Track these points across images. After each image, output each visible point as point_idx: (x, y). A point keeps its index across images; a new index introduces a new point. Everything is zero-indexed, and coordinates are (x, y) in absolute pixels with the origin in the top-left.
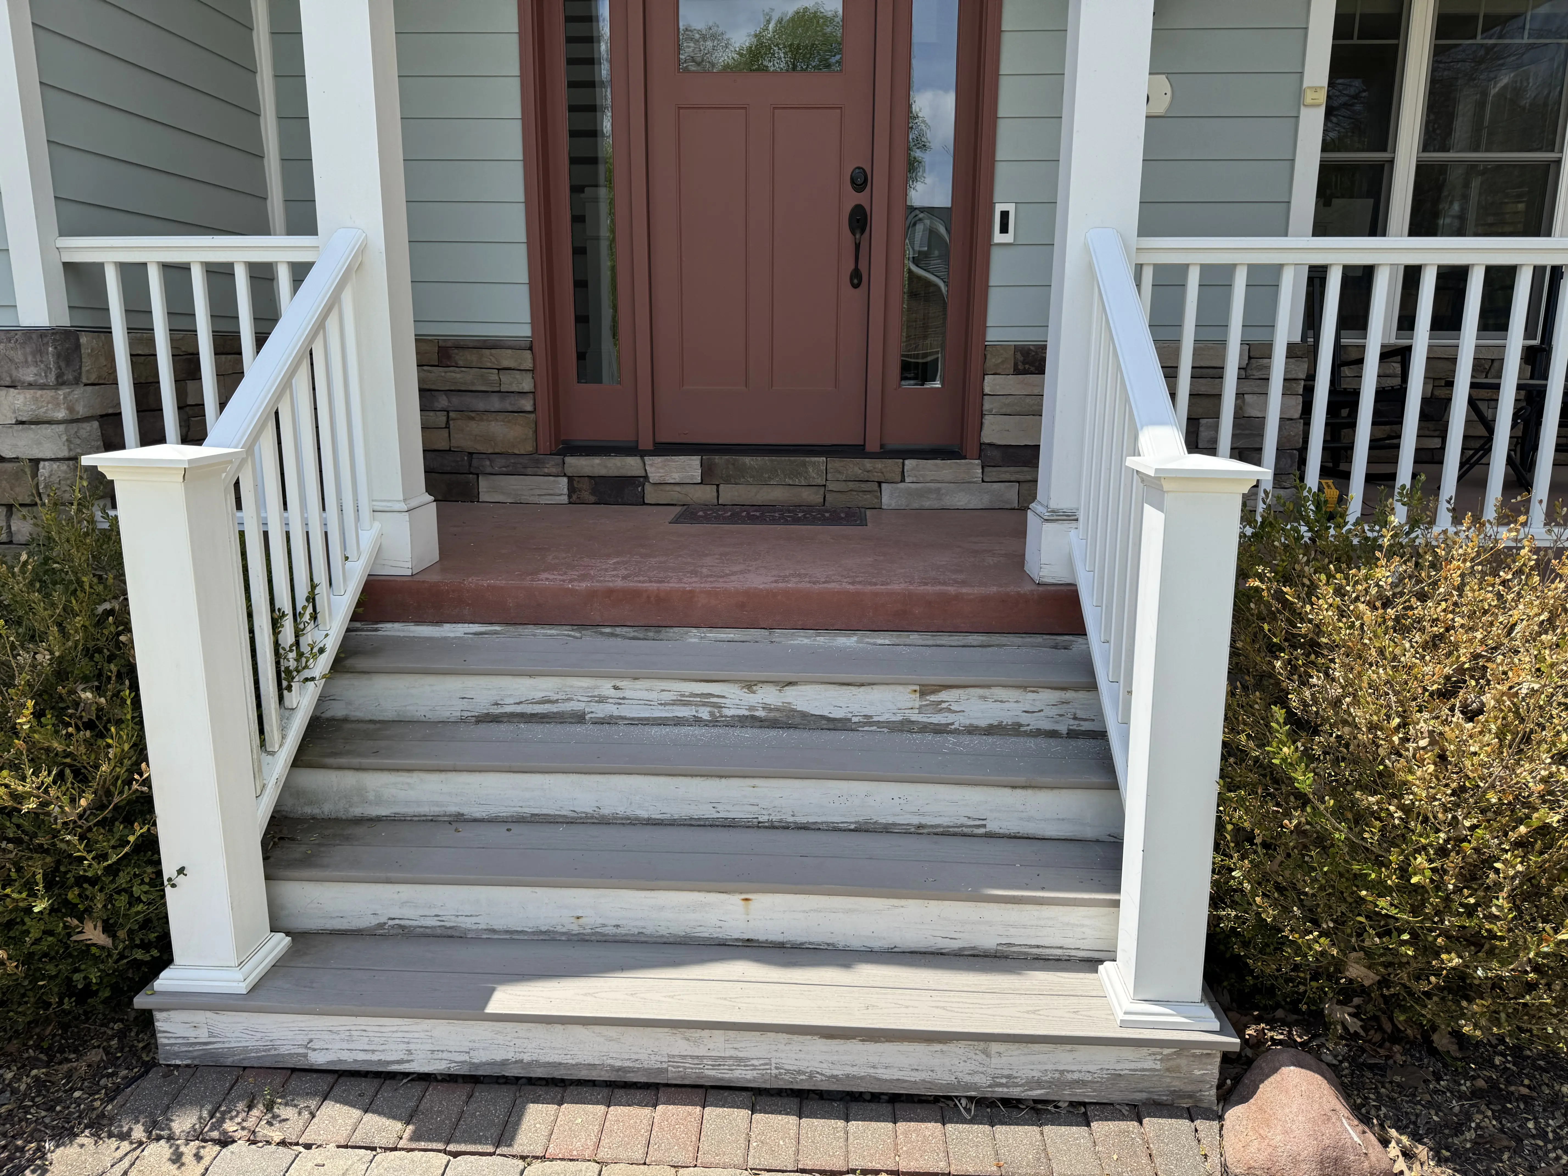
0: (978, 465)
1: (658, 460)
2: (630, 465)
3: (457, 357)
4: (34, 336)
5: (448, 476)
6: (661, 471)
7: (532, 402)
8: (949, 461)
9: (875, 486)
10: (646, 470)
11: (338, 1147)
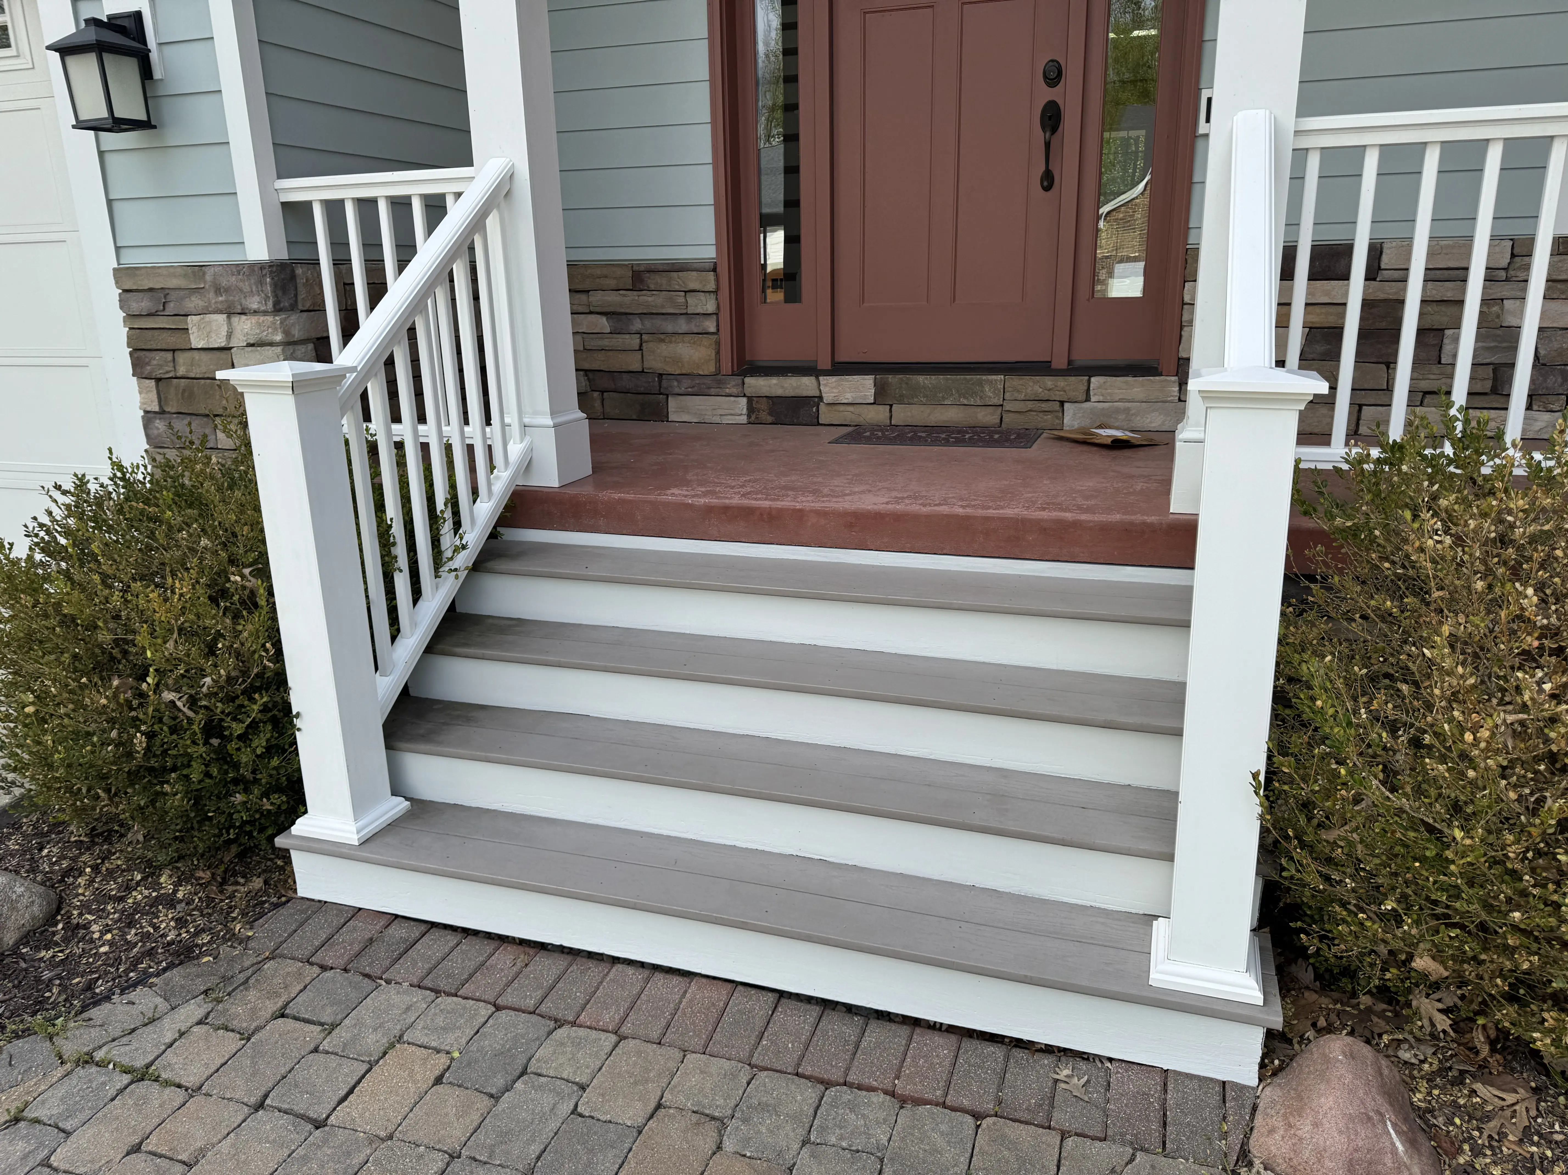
0: (1174, 382)
1: (833, 379)
2: (804, 385)
3: (649, 281)
4: (256, 269)
5: (640, 397)
6: (835, 391)
7: (715, 324)
8: (1141, 379)
9: (1057, 406)
10: (820, 391)
11: (411, 985)
